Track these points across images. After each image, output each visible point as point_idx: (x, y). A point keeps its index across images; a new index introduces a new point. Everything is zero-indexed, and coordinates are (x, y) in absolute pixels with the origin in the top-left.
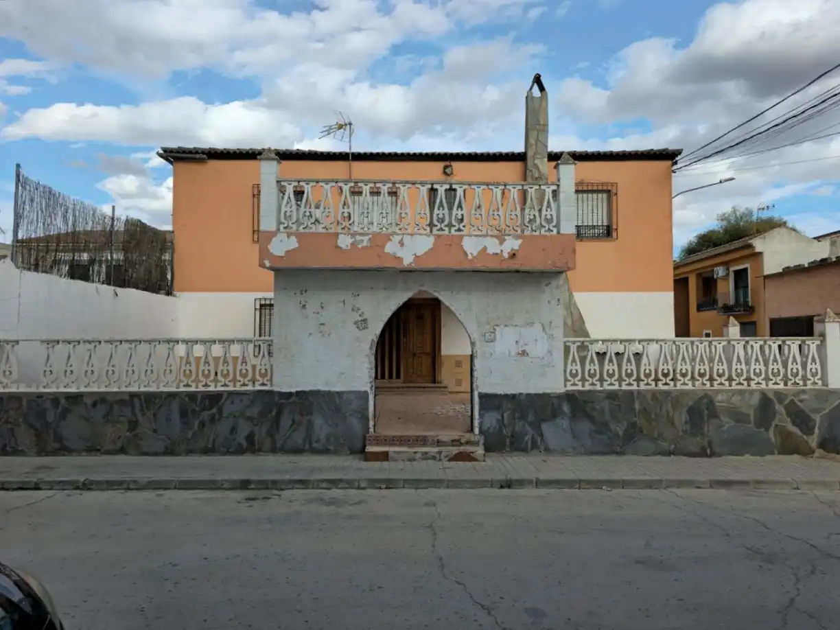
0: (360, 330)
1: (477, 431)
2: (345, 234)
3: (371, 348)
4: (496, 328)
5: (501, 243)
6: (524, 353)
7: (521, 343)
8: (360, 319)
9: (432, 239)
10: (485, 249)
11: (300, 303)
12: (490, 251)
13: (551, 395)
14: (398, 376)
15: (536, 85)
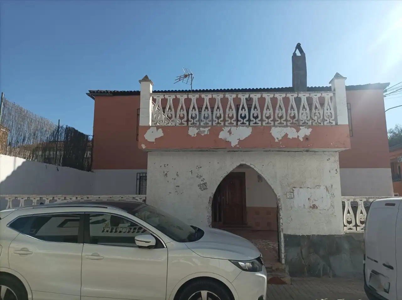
0: (202, 190)
1: (283, 261)
2: (193, 127)
3: (209, 203)
4: (294, 189)
5: (298, 131)
6: (314, 207)
7: (312, 199)
8: (202, 183)
9: (250, 130)
10: (287, 135)
11: (164, 173)
12: (290, 136)
13: (335, 236)
14: (220, 220)
15: (297, 50)
